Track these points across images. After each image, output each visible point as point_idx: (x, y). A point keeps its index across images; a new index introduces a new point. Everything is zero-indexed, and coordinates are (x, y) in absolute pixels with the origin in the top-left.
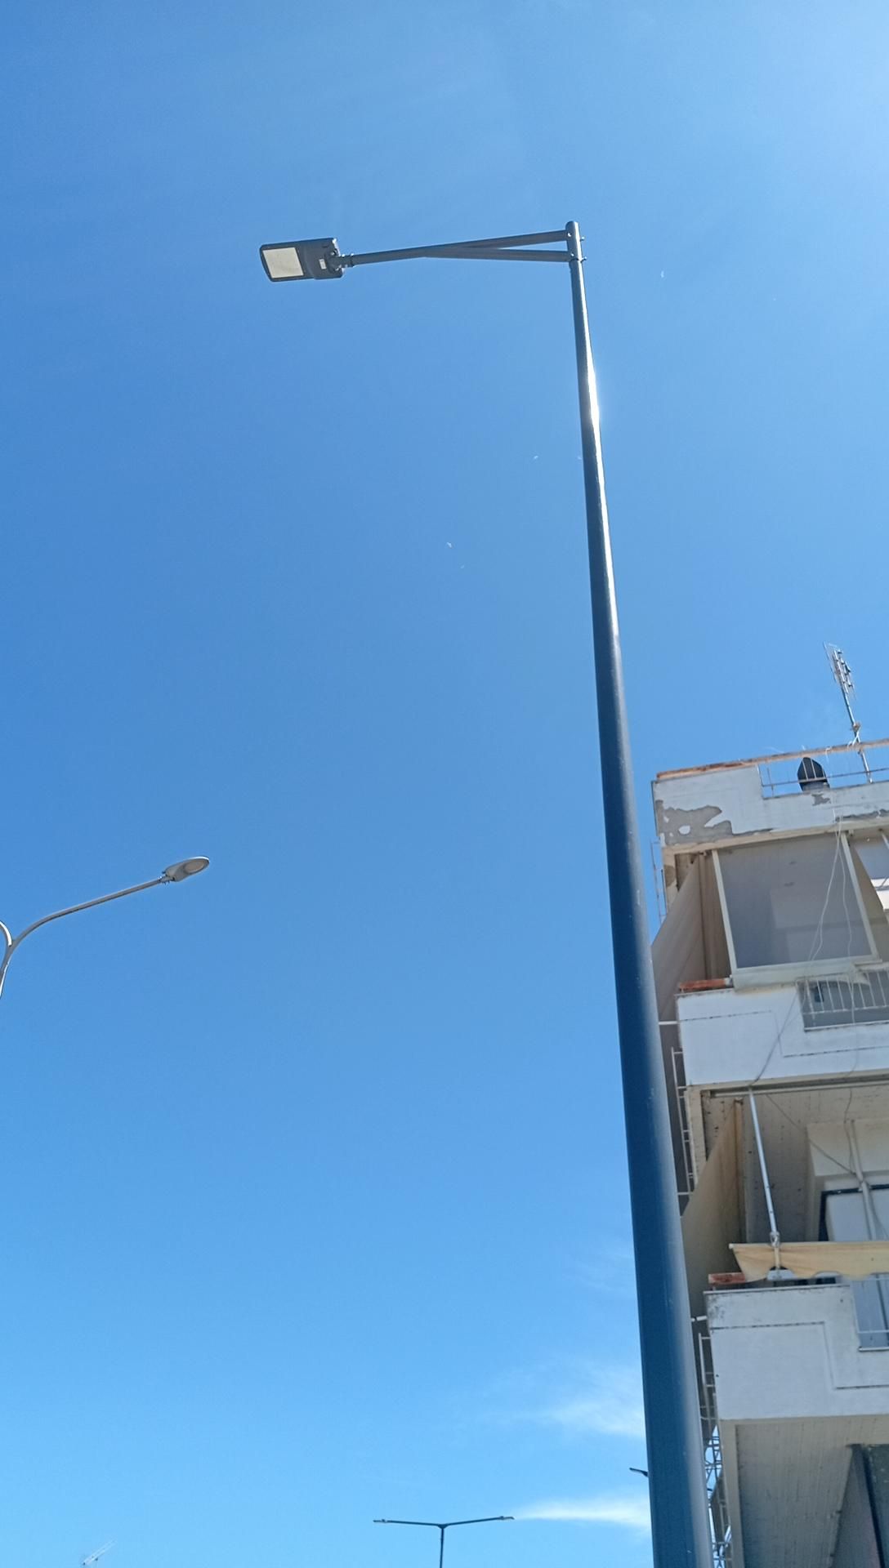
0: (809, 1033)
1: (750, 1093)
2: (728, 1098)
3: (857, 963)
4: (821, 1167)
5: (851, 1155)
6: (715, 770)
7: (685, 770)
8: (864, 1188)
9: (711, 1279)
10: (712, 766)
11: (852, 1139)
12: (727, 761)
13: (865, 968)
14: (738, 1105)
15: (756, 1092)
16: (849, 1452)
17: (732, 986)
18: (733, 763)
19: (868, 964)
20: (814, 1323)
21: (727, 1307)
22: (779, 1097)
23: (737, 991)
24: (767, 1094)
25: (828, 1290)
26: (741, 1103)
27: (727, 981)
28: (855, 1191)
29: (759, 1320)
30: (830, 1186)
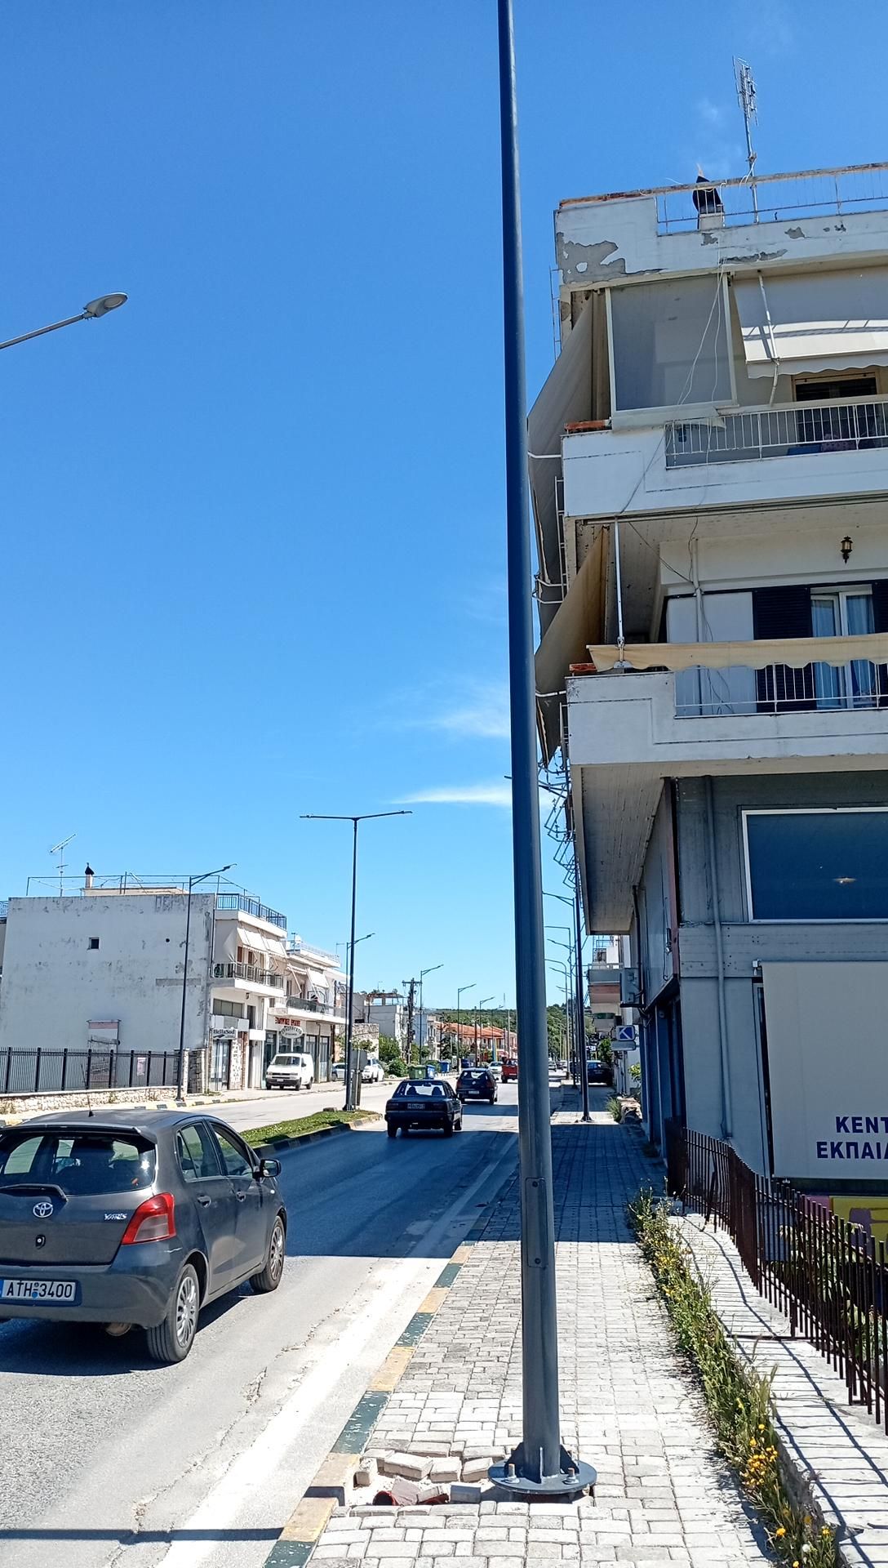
0: (669, 471)
1: (615, 521)
2: (598, 525)
3: (717, 407)
4: (666, 578)
5: (692, 567)
6: (616, 200)
7: (587, 200)
8: (698, 593)
9: (571, 667)
10: (613, 196)
11: (694, 555)
12: (627, 190)
13: (723, 412)
14: (605, 530)
15: (620, 520)
16: (663, 781)
17: (610, 428)
18: (633, 193)
19: (727, 408)
20: (644, 699)
21: (580, 688)
22: (639, 525)
23: (613, 432)
24: (629, 522)
25: (658, 676)
26: (608, 528)
27: (606, 422)
28: (691, 595)
29: (604, 697)
30: (671, 592)
